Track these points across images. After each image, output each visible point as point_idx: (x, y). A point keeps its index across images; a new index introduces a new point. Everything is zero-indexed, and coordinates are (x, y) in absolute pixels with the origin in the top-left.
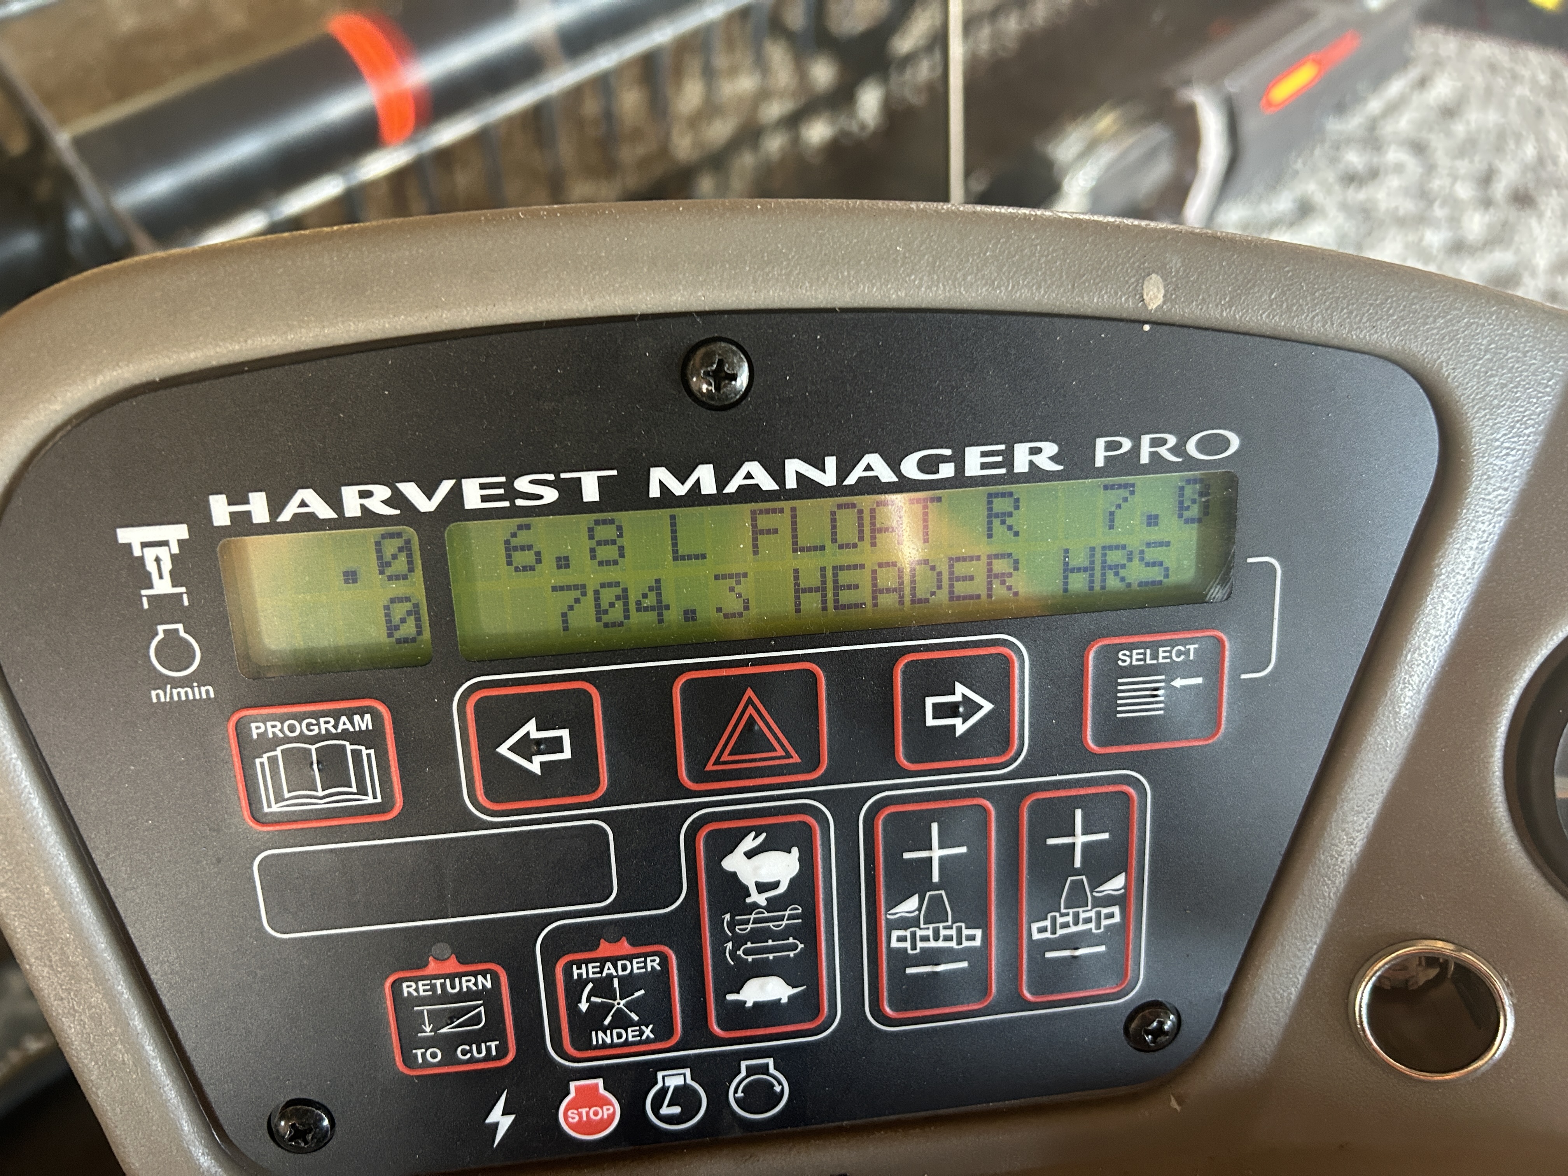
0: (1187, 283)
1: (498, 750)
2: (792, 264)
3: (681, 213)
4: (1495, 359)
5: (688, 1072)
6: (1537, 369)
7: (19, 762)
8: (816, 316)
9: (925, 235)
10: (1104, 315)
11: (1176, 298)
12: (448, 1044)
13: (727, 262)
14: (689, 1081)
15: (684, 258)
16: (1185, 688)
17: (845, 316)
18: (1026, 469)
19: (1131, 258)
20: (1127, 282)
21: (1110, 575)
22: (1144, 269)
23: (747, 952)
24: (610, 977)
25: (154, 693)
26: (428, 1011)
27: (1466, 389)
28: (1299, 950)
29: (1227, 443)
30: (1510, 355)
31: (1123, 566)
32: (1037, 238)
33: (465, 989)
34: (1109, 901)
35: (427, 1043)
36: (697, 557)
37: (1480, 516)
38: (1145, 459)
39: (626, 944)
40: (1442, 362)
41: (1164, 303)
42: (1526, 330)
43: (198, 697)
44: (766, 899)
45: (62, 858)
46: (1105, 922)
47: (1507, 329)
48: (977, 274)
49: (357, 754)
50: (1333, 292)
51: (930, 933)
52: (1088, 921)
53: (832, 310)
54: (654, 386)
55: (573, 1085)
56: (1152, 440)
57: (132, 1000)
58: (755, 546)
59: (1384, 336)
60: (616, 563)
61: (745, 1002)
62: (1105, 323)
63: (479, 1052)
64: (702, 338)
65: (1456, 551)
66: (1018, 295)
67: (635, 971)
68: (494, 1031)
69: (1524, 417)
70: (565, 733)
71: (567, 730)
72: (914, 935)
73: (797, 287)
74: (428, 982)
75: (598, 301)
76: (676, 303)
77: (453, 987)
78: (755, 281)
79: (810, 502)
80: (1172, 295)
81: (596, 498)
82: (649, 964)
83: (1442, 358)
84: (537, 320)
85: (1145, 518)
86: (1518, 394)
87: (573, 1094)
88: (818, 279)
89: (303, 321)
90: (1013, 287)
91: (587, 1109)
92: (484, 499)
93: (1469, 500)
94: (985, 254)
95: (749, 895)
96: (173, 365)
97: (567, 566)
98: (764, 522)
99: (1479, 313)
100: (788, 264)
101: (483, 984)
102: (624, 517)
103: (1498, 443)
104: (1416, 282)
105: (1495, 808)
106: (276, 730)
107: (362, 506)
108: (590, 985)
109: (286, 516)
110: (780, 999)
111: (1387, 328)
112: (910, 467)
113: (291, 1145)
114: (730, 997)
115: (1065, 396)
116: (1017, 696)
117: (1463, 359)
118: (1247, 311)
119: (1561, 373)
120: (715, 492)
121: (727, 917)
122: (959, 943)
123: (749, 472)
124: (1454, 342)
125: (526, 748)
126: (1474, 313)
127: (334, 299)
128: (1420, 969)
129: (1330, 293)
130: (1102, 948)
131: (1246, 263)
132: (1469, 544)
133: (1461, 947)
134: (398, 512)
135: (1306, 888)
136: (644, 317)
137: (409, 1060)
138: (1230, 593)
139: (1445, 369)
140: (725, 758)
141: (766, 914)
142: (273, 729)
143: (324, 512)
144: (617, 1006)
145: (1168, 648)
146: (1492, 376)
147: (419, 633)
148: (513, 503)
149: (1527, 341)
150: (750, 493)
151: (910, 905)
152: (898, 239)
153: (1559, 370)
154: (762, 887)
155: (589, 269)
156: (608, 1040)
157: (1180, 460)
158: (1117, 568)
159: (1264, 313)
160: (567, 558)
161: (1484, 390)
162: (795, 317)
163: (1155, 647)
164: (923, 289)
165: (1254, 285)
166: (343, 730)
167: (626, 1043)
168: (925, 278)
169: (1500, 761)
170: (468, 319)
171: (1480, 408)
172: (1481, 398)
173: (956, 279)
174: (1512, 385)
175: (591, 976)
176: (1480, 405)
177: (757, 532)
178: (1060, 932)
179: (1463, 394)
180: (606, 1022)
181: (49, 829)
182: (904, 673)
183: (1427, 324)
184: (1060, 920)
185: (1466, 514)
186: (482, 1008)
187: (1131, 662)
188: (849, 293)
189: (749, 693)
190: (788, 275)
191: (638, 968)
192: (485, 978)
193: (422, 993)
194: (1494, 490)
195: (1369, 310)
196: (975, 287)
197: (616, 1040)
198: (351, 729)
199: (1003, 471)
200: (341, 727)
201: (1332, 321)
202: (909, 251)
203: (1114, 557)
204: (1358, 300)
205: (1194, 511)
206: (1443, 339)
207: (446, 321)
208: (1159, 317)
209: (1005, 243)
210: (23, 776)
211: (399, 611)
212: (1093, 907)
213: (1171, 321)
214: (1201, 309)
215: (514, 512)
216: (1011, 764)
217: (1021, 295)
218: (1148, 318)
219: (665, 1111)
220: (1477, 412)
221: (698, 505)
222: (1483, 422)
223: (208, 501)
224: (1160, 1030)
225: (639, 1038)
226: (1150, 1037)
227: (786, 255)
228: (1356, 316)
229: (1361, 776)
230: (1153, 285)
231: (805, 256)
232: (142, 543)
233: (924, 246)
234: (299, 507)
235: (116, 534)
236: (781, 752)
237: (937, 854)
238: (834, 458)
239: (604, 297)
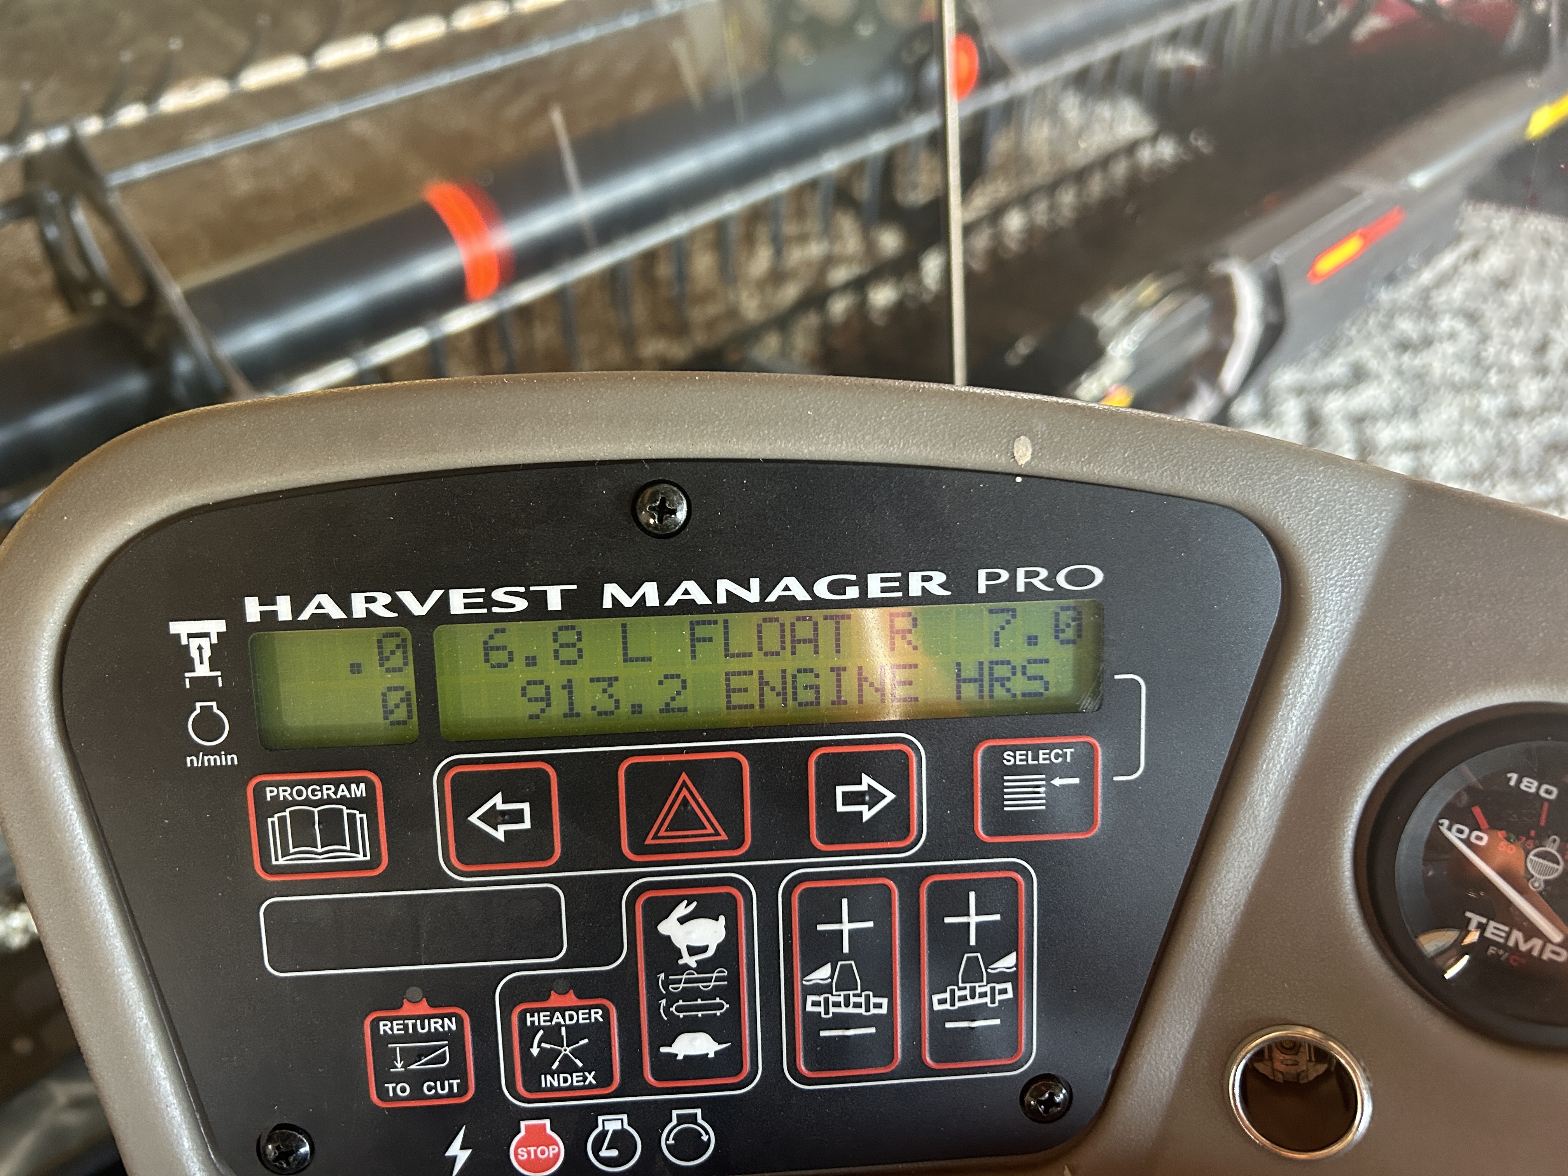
0: (1051, 443)
1: (469, 819)
2: (723, 423)
3: (635, 381)
4: (1325, 511)
5: (625, 1117)
6: (1362, 520)
7: (75, 813)
8: (743, 464)
9: (832, 403)
10: (982, 469)
11: (1042, 455)
12: (416, 1080)
13: (670, 421)
14: (626, 1126)
15: (635, 417)
16: (1063, 786)
17: (766, 465)
18: (919, 594)
19: (1003, 423)
20: (1000, 442)
21: (997, 685)
22: (1014, 432)
23: (679, 1009)
24: (559, 1025)
25: (189, 759)
26: (400, 1048)
27: (1300, 535)
28: (1179, 1033)
29: (1091, 577)
30: (1337, 507)
31: (1009, 679)
32: (923, 406)
33: (433, 1030)
34: (1002, 977)
35: (397, 1078)
36: (643, 659)
37: (1321, 644)
38: (1021, 588)
39: (573, 996)
40: (1278, 512)
41: (1032, 459)
42: (1351, 486)
43: (224, 763)
44: (696, 962)
45: (102, 897)
46: (998, 998)
47: (1334, 485)
48: (873, 435)
49: (351, 817)
50: (1179, 452)
51: (841, 999)
52: (983, 995)
53: (758, 460)
54: (609, 518)
55: (523, 1124)
56: (1026, 572)
57: (150, 1027)
58: (693, 652)
59: (1226, 489)
60: (575, 662)
61: (676, 1055)
62: (983, 475)
63: (443, 1089)
64: (649, 481)
65: (1301, 674)
66: (908, 451)
67: (581, 1021)
68: (457, 1069)
69: (1355, 559)
70: (526, 807)
71: (528, 804)
72: (826, 1000)
73: (726, 441)
74: (401, 1022)
75: (564, 450)
76: (628, 452)
77: (423, 1028)
78: (692, 436)
79: (736, 616)
80: (1038, 453)
81: (559, 608)
82: (593, 1016)
83: (1278, 509)
84: (515, 463)
85: (1026, 638)
86: (1347, 541)
87: (523, 1132)
88: (744, 436)
89: (328, 459)
90: (904, 445)
91: (535, 1148)
92: (467, 606)
93: (1310, 630)
94: (880, 419)
95: (681, 957)
96: (224, 492)
97: (535, 664)
98: (700, 631)
99: (1308, 472)
100: (720, 424)
101: (449, 1026)
102: (583, 624)
103: (1332, 582)
104: (1252, 445)
105: (1346, 905)
106: (286, 794)
107: (367, 609)
108: (541, 1032)
109: (305, 616)
110: (708, 1054)
111: (1228, 482)
112: (821, 588)
113: (276, 1165)
114: (663, 1050)
115: (950, 534)
116: (915, 788)
117: (1296, 510)
118: (1104, 466)
119: (1384, 523)
120: (658, 605)
121: (662, 976)
122: (868, 1010)
123: (686, 589)
124: (1287, 495)
125: (493, 817)
126: (1303, 472)
127: (353, 443)
128: (1311, 1064)
129: (1177, 453)
130: (997, 1022)
131: (1102, 428)
132: (1313, 668)
134: (396, 615)
135: (1182, 974)
136: (603, 463)
137: (382, 1093)
138: (1101, 705)
139: (1281, 518)
140: (662, 833)
141: (696, 976)
142: (284, 793)
143: (336, 613)
144: (564, 1052)
146: (1323, 524)
147: (410, 717)
148: (490, 610)
149: (1351, 496)
150: (687, 606)
151: (823, 973)
152: (809, 405)
153: (1383, 521)
154: (693, 951)
155: (558, 424)
156: (556, 1084)
157: (1052, 589)
158: (1003, 681)
159: (1119, 469)
160: (534, 658)
161: (1316, 536)
162: (725, 465)
163: (1035, 750)
164: (829, 445)
165: (1110, 446)
166: (341, 796)
167: (572, 1088)
168: (831, 437)
169: (1349, 862)
170: (459, 461)
171: (1313, 552)
172: (1314, 543)
173: (856, 438)
174: (1341, 533)
175: (542, 1023)
176: (1314, 549)
177: (694, 640)
178: (958, 1004)
179: (1298, 540)
180: (554, 1067)
181: (94, 871)
182: (817, 764)
183: (1262, 480)
184: (958, 993)
185: (1308, 642)
186: (447, 1048)
187: (1015, 762)
188: (769, 448)
189: (684, 776)
190: (720, 432)
191: (583, 1019)
192: (451, 1021)
193: (396, 1032)
194: (1331, 623)
195: (1211, 467)
196: (872, 445)
197: (562, 1084)
198: (348, 796)
199: (900, 594)
200: (340, 794)
201: (1179, 476)
202: (818, 415)
203: (1001, 671)
204: (1201, 459)
205: (1070, 634)
206: (1278, 492)
207: (442, 463)
208: (1029, 471)
209: (898, 409)
210: (77, 825)
211: (394, 698)
212: (988, 983)
213: (1039, 475)
214: (1064, 465)
215: (491, 618)
216: (912, 848)
217: (910, 453)
218: (1019, 472)
219: (604, 1153)
220: (1311, 555)
221: (643, 616)
222: (1318, 563)
223: (244, 602)
224: (1051, 1102)
225: (582, 1083)
226: (1042, 1107)
227: (717, 416)
228: (1200, 472)
229: (1228, 872)
230: (1022, 445)
231: (733, 417)
232: (188, 634)
233: (830, 412)
234: (316, 608)
235: (168, 626)
236: (710, 830)
237: (846, 927)
238: (758, 579)
239: (569, 446)
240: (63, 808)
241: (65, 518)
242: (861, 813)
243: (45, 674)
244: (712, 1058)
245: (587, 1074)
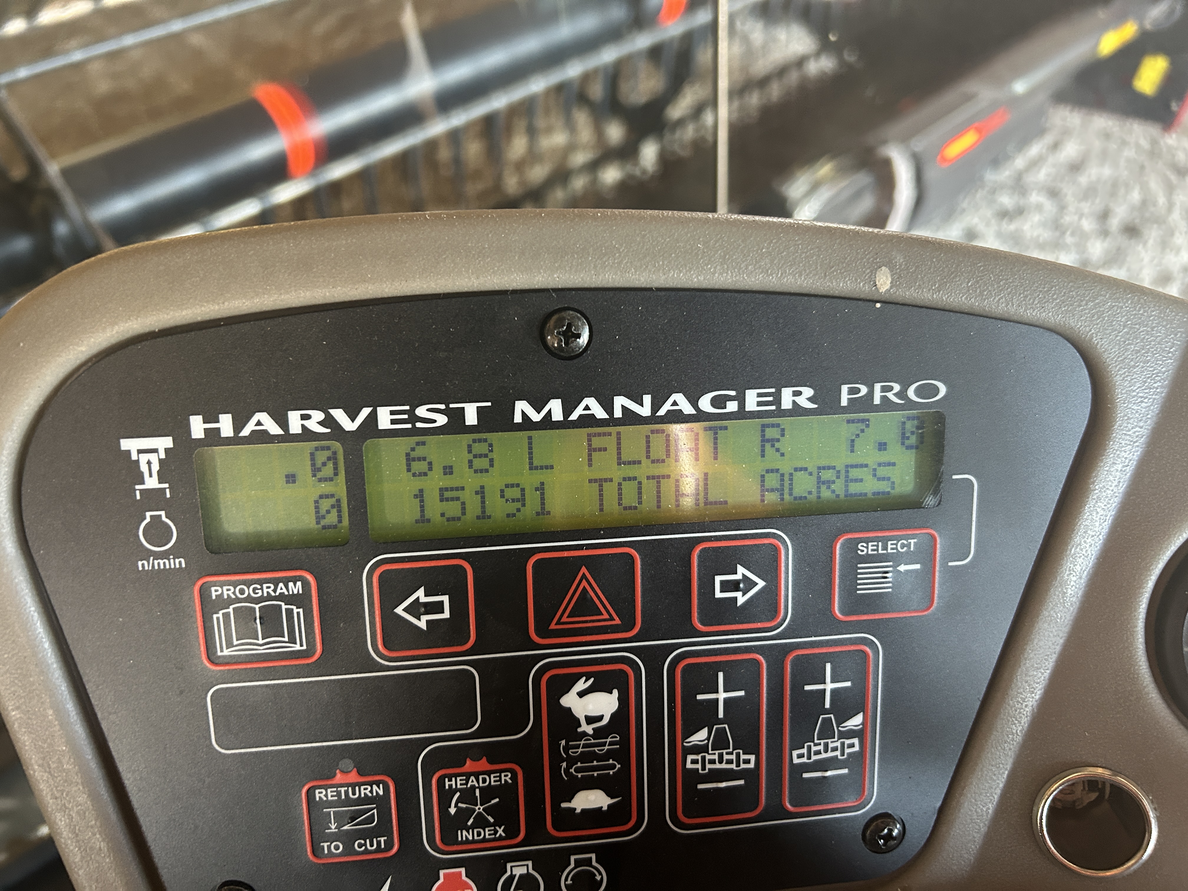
0: (908, 273)
1: (396, 610)
2: (623, 255)
3: (544, 217)
4: (1131, 332)
5: (530, 863)
6: (1161, 340)
7: (36, 614)
8: (639, 293)
9: (719, 237)
10: (847, 296)
11: (899, 284)
12: (348, 839)
13: (576, 253)
14: (531, 871)
15: (545, 250)
16: (907, 571)
17: (659, 293)
18: (790, 407)
19: (867, 255)
20: (864, 272)
21: (852, 486)
22: (877, 263)
23: (577, 770)
24: (473, 788)
25: (140, 563)
26: (334, 812)
27: (1110, 354)
28: (995, 775)
29: (937, 390)
30: (1141, 329)
31: (861, 480)
32: (799, 239)
33: (363, 795)
34: (851, 734)
35: (332, 838)
36: (547, 467)
37: (1123, 447)
38: (877, 401)
39: (486, 762)
40: (1093, 334)
41: (891, 287)
42: (1153, 311)
43: (173, 566)
44: (593, 729)
45: (63, 688)
46: (847, 751)
47: (1139, 311)
48: (755, 265)
49: (289, 612)
51: (716, 757)
52: (835, 749)
53: (650, 289)
54: (520, 342)
56: (882, 387)
58: (590, 460)
59: (1050, 314)
60: (487, 471)
61: (575, 809)
62: (848, 301)
63: (372, 845)
64: (556, 308)
65: (1106, 473)
66: (785, 280)
68: (383, 828)
69: (1153, 374)
70: (445, 599)
71: (447, 597)
72: (704, 758)
73: (625, 272)
74: (335, 789)
75: (482, 280)
76: (538, 282)
77: (354, 794)
78: (595, 267)
79: (631, 428)
80: (896, 282)
81: (475, 423)
82: (503, 778)
83: (1093, 331)
84: (436, 292)
85: (877, 445)
86: (1149, 358)
87: (442, 879)
88: (641, 267)
89: (266, 289)
90: (782, 274)
92: (393, 422)
93: (1114, 435)
94: (762, 251)
95: (580, 726)
96: (170, 319)
97: (451, 473)
98: (596, 442)
99: (1118, 299)
100: (620, 256)
101: (377, 792)
102: (494, 437)
103: (1134, 393)
104: (1073, 276)
105: (1140, 666)
106: (230, 593)
107: (303, 425)
108: (458, 794)
109: (246, 432)
110: (602, 807)
111: (1052, 308)
112: (705, 403)
114: (564, 805)
115: (819, 354)
116: (783, 576)
117: (1108, 332)
118: (951, 294)
119: (1179, 343)
120: (562, 419)
121: (563, 742)
122: (738, 765)
123: (587, 405)
124: (1101, 319)
125: (415, 609)
126: (1115, 299)
127: (290, 274)
128: (1084, 792)
129: (1011, 283)
130: (845, 771)
131: (949, 261)
132: (1116, 467)
133: (1116, 773)
134: (329, 430)
135: (999, 727)
136: (514, 292)
137: (316, 850)
138: (940, 501)
139: (1095, 339)
140: (564, 619)
141: (593, 741)
142: (228, 592)
143: (274, 429)
144: (478, 811)
145: (895, 542)
146: (1129, 344)
147: (340, 521)
148: (414, 425)
149: (1154, 319)
150: (588, 420)
151: (701, 736)
152: (699, 239)
153: (1178, 341)
155: (476, 256)
156: (470, 838)
157: (903, 402)
158: (856, 482)
159: (963, 296)
160: (451, 467)
161: (1123, 354)
162: (623, 294)
163: (885, 541)
164: (716, 275)
165: (956, 276)
166: (280, 593)
167: (484, 840)
168: (718, 267)
169: (1143, 630)
170: (387, 290)
171: (1121, 368)
172: (1121, 360)
173: (740, 268)
174: (1143, 351)
175: (459, 786)
176: (1121, 365)
177: (591, 450)
178: (814, 758)
179: (1108, 357)
180: (469, 823)
181: (55, 666)
182: (699, 557)
183: (1081, 306)
184: (814, 749)
185: (1112, 445)
186: (375, 811)
187: (868, 552)
188: (663, 277)
189: (584, 570)
190: (620, 263)
191: (495, 781)
192: (379, 787)
193: (330, 798)
194: (1132, 428)
195: (1039, 295)
196: (754, 274)
197: (476, 838)
198: (286, 593)
199: (773, 408)
200: (279, 591)
201: (1012, 303)
202: (707, 247)
203: (856, 473)
204: (1031, 288)
205: (913, 440)
206: (1093, 317)
207: (371, 292)
208: (887, 297)
209: (776, 243)
210: (38, 624)
211: (326, 504)
212: (839, 739)
213: (896, 301)
214: (918, 293)
215: (414, 432)
216: (778, 628)
217: (788, 280)
218: (879, 298)
220: (1119, 371)
221: (550, 429)
222: (1124, 378)
223: (189, 420)
224: (889, 836)
225: (493, 836)
226: (882, 841)
227: (618, 249)
228: (1030, 299)
229: (1039, 641)
230: (883, 275)
231: (632, 250)
232: (138, 450)
233: (718, 244)
234: (256, 425)
235: (119, 443)
236: (606, 616)
237: (722, 696)
238: (650, 396)
239: (486, 277)
240: (25, 610)
241: (22, 344)
242: (736, 598)
243: (5, 489)
244: (605, 811)
245: (497, 828)
